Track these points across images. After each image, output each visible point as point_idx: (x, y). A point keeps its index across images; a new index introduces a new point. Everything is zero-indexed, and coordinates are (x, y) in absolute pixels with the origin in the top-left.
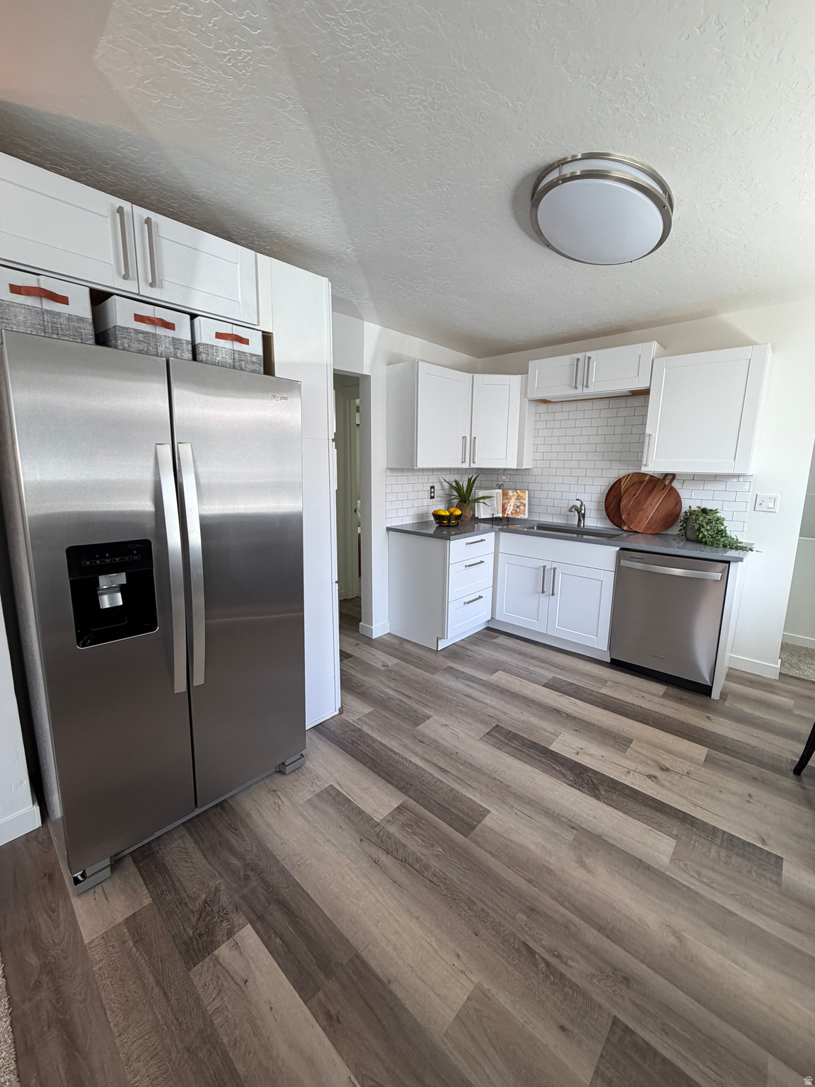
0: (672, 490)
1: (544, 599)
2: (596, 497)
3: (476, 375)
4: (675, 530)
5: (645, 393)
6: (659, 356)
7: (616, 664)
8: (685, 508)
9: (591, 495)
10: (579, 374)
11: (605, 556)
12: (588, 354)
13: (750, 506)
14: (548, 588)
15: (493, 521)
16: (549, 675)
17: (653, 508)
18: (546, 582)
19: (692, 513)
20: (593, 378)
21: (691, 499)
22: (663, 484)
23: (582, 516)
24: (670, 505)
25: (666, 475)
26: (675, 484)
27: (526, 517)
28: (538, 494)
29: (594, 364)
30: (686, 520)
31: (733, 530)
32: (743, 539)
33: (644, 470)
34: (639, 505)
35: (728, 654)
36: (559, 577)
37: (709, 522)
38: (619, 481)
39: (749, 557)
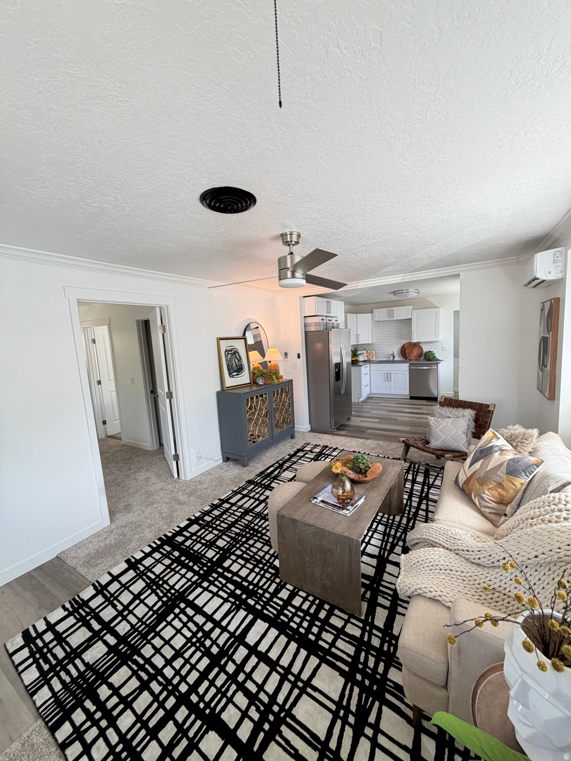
0: (420, 346)
1: (388, 383)
2: (397, 351)
3: (358, 315)
4: (422, 358)
5: (411, 319)
6: (413, 309)
7: (412, 398)
8: (424, 351)
9: (396, 349)
10: (391, 314)
11: (405, 367)
12: (393, 308)
13: (441, 349)
14: (389, 379)
15: (365, 361)
16: (395, 402)
17: (415, 352)
18: (388, 377)
19: (427, 352)
20: (395, 315)
21: (426, 349)
22: (417, 345)
23: (394, 357)
24: (420, 351)
25: (418, 342)
26: (421, 345)
27: (375, 359)
28: (377, 351)
29: (395, 311)
30: (425, 355)
31: (438, 356)
32: (440, 359)
33: (412, 341)
34: (411, 352)
35: (441, 392)
36: (392, 375)
37: (431, 354)
38: (404, 345)
39: (442, 362)
